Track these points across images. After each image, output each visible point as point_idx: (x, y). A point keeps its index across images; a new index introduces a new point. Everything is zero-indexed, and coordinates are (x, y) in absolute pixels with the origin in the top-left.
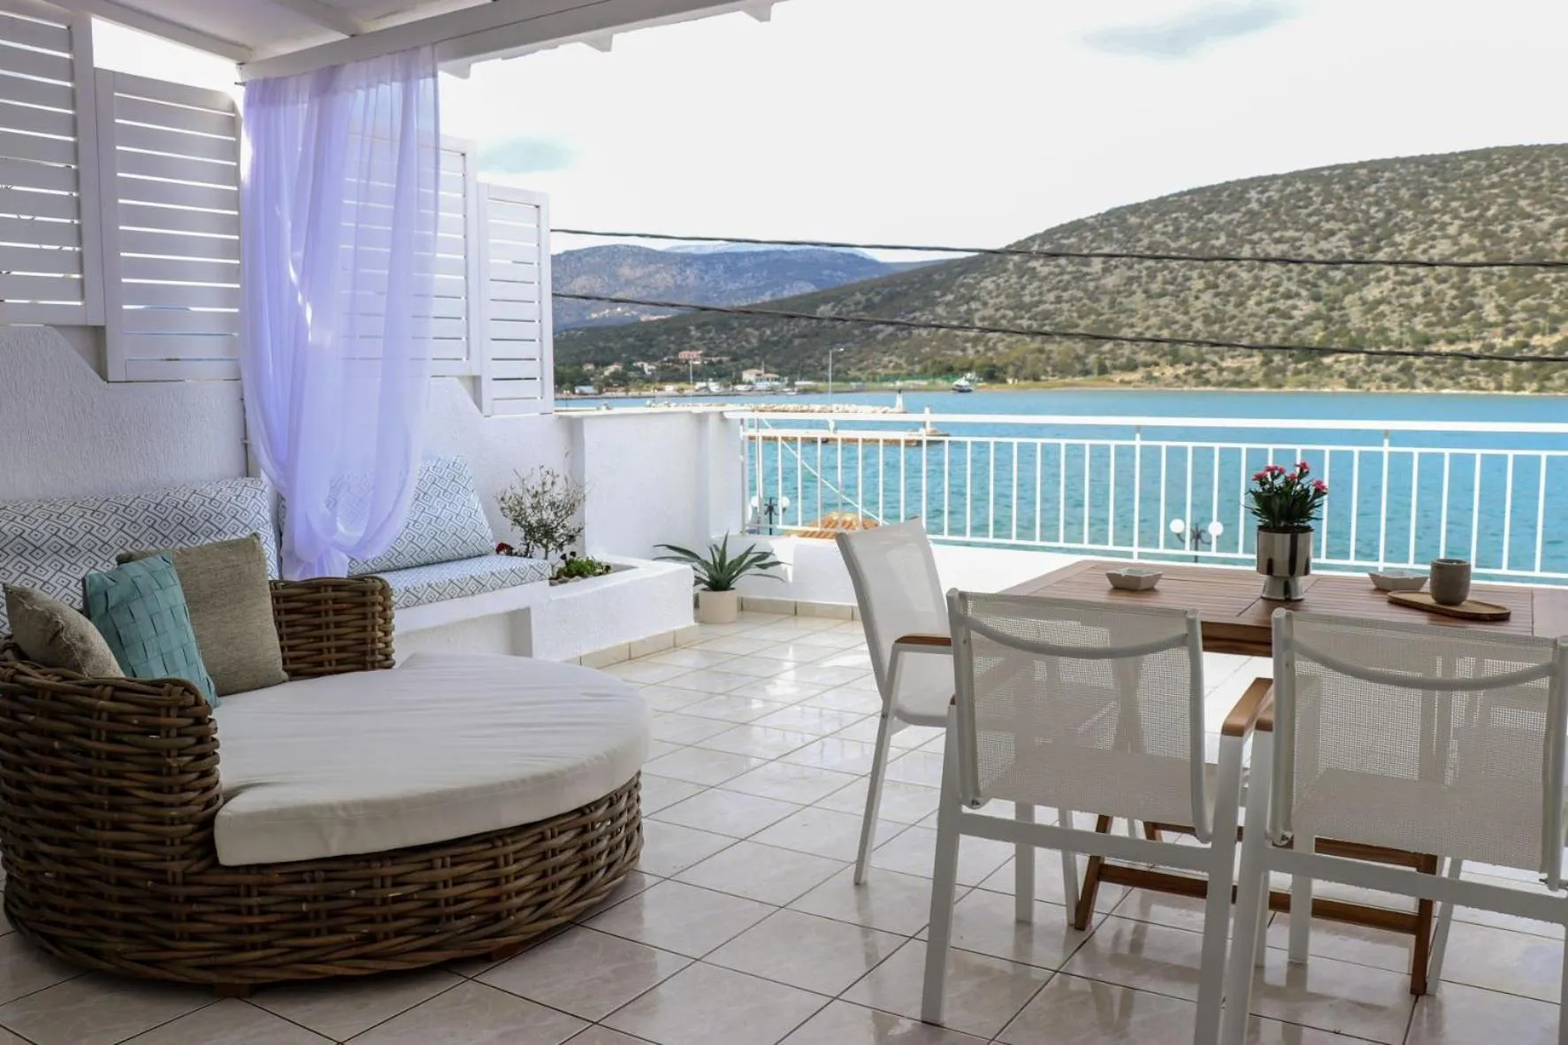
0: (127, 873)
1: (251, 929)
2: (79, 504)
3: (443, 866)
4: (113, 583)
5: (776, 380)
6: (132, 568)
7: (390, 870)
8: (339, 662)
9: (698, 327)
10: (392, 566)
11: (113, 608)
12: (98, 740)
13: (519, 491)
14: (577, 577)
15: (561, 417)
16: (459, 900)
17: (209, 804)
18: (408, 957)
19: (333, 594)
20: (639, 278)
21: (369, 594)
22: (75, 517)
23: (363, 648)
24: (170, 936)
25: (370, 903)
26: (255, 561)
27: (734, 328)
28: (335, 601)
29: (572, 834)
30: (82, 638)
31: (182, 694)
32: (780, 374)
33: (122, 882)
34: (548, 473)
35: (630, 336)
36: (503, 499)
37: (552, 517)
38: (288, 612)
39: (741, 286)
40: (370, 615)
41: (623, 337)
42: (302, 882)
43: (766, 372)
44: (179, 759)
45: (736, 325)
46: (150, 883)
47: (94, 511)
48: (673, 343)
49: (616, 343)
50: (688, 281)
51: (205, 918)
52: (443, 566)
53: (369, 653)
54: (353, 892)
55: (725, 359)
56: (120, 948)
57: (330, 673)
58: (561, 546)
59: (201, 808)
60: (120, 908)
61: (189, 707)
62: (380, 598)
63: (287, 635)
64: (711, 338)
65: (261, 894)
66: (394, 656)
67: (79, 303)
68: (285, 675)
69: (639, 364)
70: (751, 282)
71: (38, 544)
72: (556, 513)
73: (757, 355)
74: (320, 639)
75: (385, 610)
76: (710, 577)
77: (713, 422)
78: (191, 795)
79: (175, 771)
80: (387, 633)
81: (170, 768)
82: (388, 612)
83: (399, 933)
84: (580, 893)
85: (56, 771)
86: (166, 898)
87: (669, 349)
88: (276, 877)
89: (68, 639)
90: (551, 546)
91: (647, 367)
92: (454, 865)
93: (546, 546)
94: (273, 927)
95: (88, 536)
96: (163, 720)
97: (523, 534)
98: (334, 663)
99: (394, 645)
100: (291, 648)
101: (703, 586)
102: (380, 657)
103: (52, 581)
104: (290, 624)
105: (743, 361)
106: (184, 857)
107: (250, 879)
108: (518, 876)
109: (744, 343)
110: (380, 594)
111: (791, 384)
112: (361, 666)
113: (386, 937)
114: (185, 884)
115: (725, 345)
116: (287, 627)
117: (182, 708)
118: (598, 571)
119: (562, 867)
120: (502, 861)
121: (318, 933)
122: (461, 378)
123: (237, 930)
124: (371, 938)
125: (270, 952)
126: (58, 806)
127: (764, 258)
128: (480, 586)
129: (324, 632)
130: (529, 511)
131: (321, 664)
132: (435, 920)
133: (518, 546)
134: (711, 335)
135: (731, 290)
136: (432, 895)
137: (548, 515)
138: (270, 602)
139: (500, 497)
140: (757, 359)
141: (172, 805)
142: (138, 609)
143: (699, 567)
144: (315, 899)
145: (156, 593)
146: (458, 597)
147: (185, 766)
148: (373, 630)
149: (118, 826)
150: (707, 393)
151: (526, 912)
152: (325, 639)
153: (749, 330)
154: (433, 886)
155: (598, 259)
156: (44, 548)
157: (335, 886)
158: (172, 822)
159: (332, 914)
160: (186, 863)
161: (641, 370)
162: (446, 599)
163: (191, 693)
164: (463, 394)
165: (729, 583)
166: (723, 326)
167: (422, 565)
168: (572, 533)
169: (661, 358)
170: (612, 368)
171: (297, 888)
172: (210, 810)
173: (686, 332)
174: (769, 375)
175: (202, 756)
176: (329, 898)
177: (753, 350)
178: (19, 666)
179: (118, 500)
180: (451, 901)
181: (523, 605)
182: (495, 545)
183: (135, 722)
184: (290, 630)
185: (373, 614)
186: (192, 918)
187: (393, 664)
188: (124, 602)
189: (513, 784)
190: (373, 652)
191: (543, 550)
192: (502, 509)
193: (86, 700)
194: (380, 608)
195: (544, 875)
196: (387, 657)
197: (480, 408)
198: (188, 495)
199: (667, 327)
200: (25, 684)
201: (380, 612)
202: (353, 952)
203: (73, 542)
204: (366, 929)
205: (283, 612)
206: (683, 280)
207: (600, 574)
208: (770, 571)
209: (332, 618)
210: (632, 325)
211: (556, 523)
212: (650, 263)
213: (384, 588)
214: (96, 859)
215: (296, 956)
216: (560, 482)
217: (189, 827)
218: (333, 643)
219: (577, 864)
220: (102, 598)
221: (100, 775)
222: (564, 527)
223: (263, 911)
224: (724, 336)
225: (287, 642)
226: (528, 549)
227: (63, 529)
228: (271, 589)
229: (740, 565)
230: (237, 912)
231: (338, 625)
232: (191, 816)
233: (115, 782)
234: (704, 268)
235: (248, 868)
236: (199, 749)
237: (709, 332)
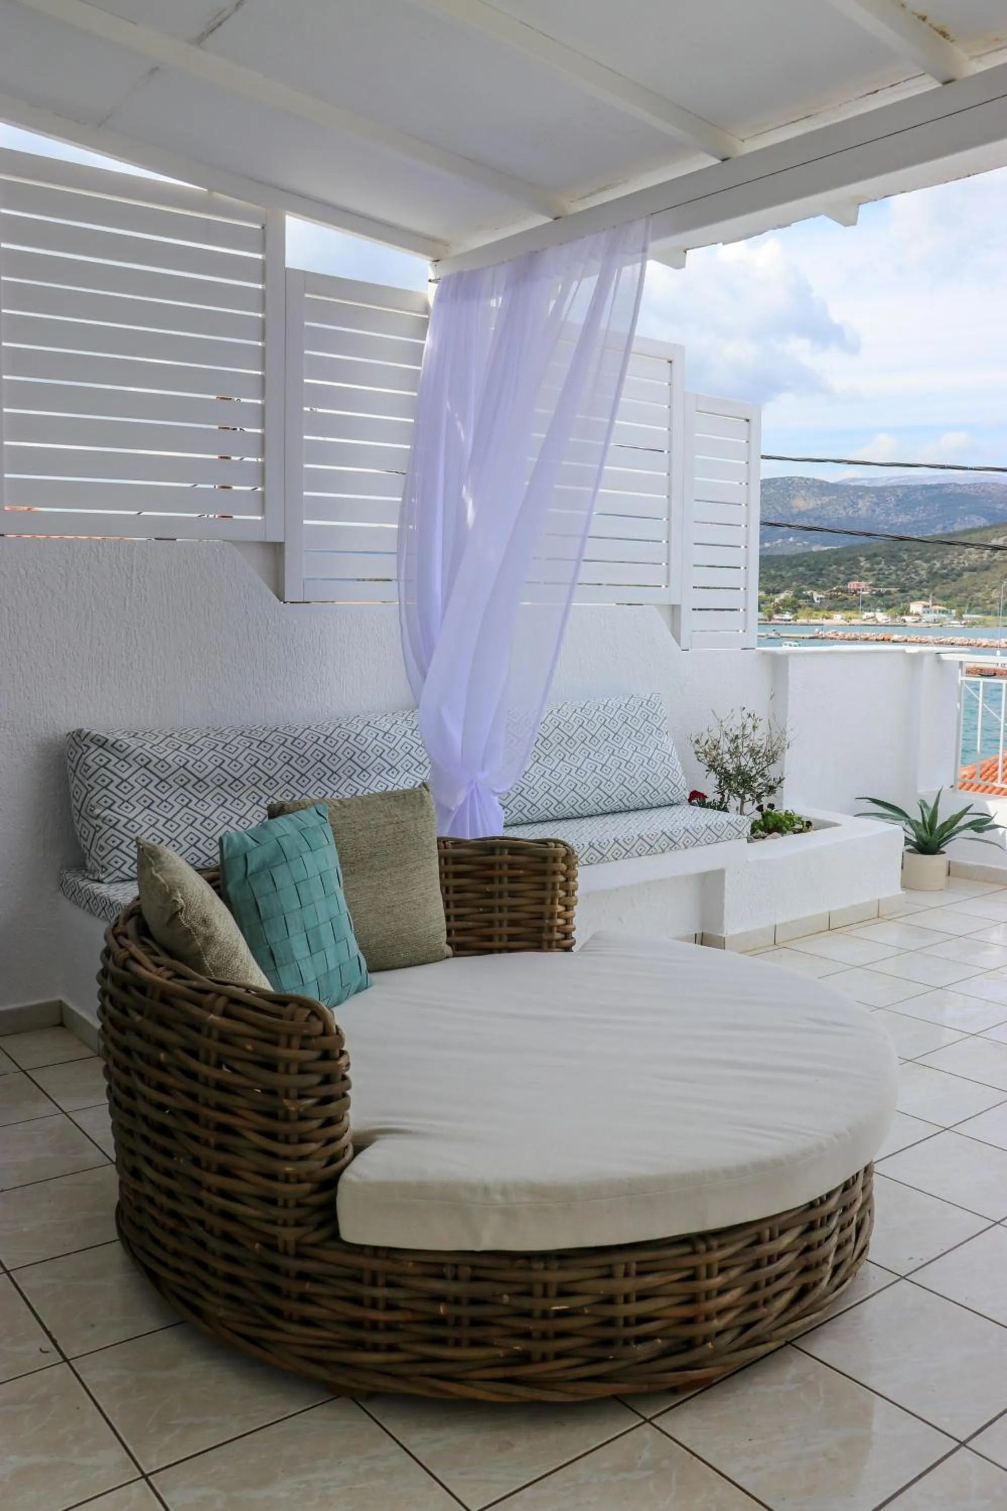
0: (232, 1228)
1: (374, 1326)
2: (246, 734)
3: (626, 1274)
4: (254, 844)
5: (943, 612)
6: (282, 824)
7: (556, 1276)
8: (512, 937)
9: (868, 558)
10: (576, 814)
11: (252, 874)
12: (207, 1063)
13: (716, 734)
14: (775, 834)
15: (764, 653)
16: (642, 1320)
17: (333, 1159)
18: (572, 1388)
19: (510, 857)
20: (812, 510)
21: (550, 860)
22: (241, 749)
23: (539, 923)
24: (278, 1313)
25: (527, 1314)
26: (422, 817)
27: (904, 561)
28: (511, 866)
29: (796, 1232)
30: (205, 922)
31: (307, 1020)
32: (947, 606)
33: (227, 1237)
34: (750, 716)
35: (801, 565)
36: (697, 742)
37: (751, 764)
38: (458, 875)
39: (913, 519)
40: (550, 886)
41: (795, 566)
42: (441, 1277)
43: (934, 605)
44: (298, 1101)
45: (906, 557)
46: (257, 1246)
47: (261, 742)
48: (843, 573)
49: (787, 572)
50: (860, 512)
51: (323, 1302)
52: (631, 815)
53: (546, 930)
54: (506, 1298)
55: (893, 590)
56: (221, 1313)
57: (500, 950)
58: (759, 797)
59: (323, 1163)
60: (223, 1267)
61: (316, 1037)
62: (564, 867)
63: (455, 901)
64: (881, 569)
65: (389, 1285)
66: (574, 934)
67: (259, 518)
68: (448, 950)
69: (809, 593)
70: (922, 515)
71: (201, 776)
72: (754, 759)
73: (926, 587)
74: (491, 909)
75: (567, 880)
76: (917, 837)
77: (928, 661)
78: (313, 1147)
79: (294, 1117)
80: (568, 908)
81: (287, 1112)
82: (572, 883)
83: (559, 1356)
84: (797, 1309)
85: (162, 1088)
86: (274, 1269)
87: (839, 579)
88: (410, 1267)
89: (187, 921)
90: (748, 796)
91: (816, 596)
92: (640, 1273)
93: (742, 797)
94: (401, 1326)
95: (254, 769)
96: (282, 1052)
97: (717, 782)
98: (505, 938)
99: (575, 921)
100: (459, 917)
101: (910, 847)
102: (558, 936)
103: (214, 817)
104: (459, 890)
105: (912, 592)
106: (298, 1224)
107: (376, 1264)
108: (722, 1291)
109: (913, 576)
110: (563, 862)
111: (959, 617)
112: (536, 944)
113: (544, 1358)
114: (299, 1256)
115: (894, 577)
116: (456, 892)
117: (307, 1037)
118: (798, 826)
119: (779, 1277)
120: (703, 1272)
121: (457, 1343)
122: (659, 607)
123: (357, 1324)
124: (525, 1358)
125: (394, 1357)
126: (164, 1130)
127: (936, 491)
128: (672, 843)
129: (495, 902)
130: (727, 756)
131: (490, 938)
132: (608, 1343)
133: (713, 796)
134: (881, 566)
135: (902, 523)
136: (609, 1311)
137: (746, 762)
138: (437, 866)
139: (694, 739)
140: (926, 590)
141: (287, 1158)
142: (282, 876)
143: (908, 828)
144: (457, 1301)
145: (304, 856)
146: (647, 854)
147: (306, 1109)
148: (553, 903)
149: (224, 1171)
150: (874, 623)
151: (728, 1337)
152: (497, 909)
153: (918, 562)
154: (610, 1300)
155: (772, 491)
156: (207, 780)
157: (482, 1289)
158: (287, 1179)
159: (476, 1323)
160: (300, 1231)
161: (810, 598)
162: (633, 857)
163: (319, 1019)
164: (661, 624)
165: (939, 847)
166: (893, 558)
167: (607, 813)
168: (772, 783)
169: (830, 587)
170: (782, 596)
171: (437, 1286)
172: (335, 1167)
173: (856, 561)
174: (937, 607)
175: (326, 1100)
176: (475, 1302)
177: (921, 582)
178: (135, 949)
179: (287, 731)
180: (633, 1321)
181: (716, 866)
182: (687, 795)
183: (249, 1047)
184: (458, 896)
185: (554, 884)
186: (304, 1298)
187: (573, 944)
188: (267, 867)
189: (728, 1173)
190: (551, 930)
191: (739, 800)
192: (697, 753)
193: (196, 1011)
194: (562, 878)
195: (755, 1288)
196: (567, 935)
197: (678, 641)
198: (361, 727)
199: (836, 558)
200: (136, 975)
201: (561, 883)
202: (500, 1373)
203: (237, 775)
204: (518, 1346)
205: (451, 875)
206: (855, 512)
207: (800, 831)
208: (986, 835)
209: (506, 886)
210: (804, 555)
211: (754, 771)
212: (823, 495)
213: (567, 854)
214: (200, 1202)
215: (428, 1369)
216: (763, 727)
217: (307, 1187)
218: (506, 915)
219: (797, 1271)
220: (241, 863)
221: (207, 1105)
222: (763, 775)
223: (391, 1307)
224: (893, 568)
225: (453, 911)
226: (722, 799)
227: (228, 761)
228: (439, 848)
229: (950, 827)
230: (357, 1301)
231: (512, 894)
232: (310, 1173)
233: (224, 1118)
234: (875, 500)
235: (376, 1251)
236: (325, 1090)
237: (879, 563)
